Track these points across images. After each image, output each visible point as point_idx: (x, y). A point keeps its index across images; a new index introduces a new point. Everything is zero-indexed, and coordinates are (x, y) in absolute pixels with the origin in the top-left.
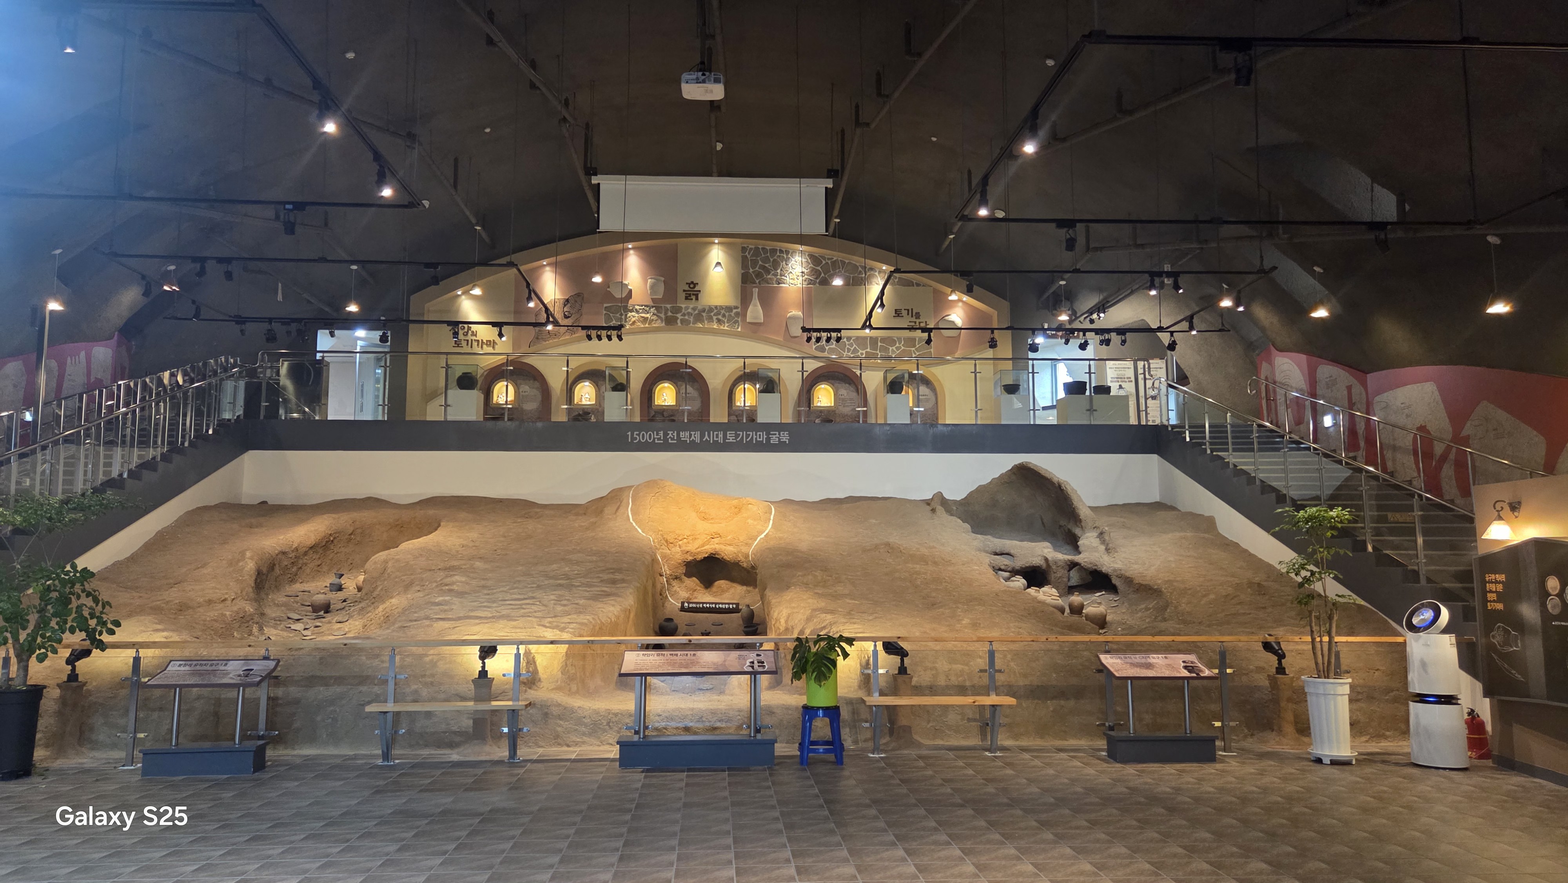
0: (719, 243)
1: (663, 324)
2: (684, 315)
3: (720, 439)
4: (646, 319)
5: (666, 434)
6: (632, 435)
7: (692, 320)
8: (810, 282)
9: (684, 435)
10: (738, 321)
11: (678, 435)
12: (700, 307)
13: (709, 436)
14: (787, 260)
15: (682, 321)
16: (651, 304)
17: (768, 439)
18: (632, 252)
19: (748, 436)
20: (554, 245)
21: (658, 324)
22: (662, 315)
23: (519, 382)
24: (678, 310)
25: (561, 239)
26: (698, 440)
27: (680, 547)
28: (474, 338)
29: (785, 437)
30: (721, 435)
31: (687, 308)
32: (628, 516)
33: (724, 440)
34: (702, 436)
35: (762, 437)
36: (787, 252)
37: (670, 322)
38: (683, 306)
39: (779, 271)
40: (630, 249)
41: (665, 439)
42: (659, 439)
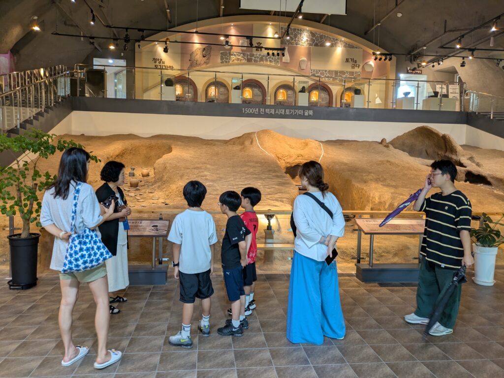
0: (272, 25)
1: (246, 62)
2: (255, 58)
3: (283, 113)
4: (238, 59)
5: (259, 110)
6: (245, 109)
7: (258, 60)
8: (310, 45)
9: (267, 111)
10: (278, 61)
11: (265, 110)
12: (262, 54)
13: (278, 111)
14: (301, 34)
15: (255, 61)
16: (241, 52)
17: (304, 113)
18: (232, 27)
19: (295, 112)
20: (195, 23)
21: (244, 61)
22: (246, 57)
23: (184, 85)
24: (252, 55)
25: (199, 20)
26: (273, 113)
27: (284, 160)
28: (163, 65)
29: (311, 113)
30: (283, 111)
31: (257, 54)
32: (258, 146)
33: (285, 113)
34: (275, 111)
35: (301, 112)
36: (301, 30)
37: (249, 60)
38: (255, 53)
39: (297, 39)
40: (232, 26)
41: (259, 112)
42: (256, 112)
